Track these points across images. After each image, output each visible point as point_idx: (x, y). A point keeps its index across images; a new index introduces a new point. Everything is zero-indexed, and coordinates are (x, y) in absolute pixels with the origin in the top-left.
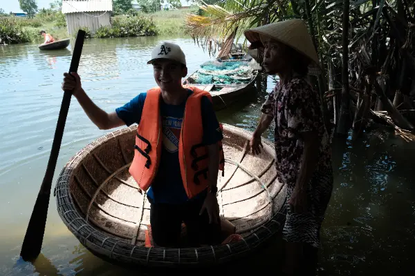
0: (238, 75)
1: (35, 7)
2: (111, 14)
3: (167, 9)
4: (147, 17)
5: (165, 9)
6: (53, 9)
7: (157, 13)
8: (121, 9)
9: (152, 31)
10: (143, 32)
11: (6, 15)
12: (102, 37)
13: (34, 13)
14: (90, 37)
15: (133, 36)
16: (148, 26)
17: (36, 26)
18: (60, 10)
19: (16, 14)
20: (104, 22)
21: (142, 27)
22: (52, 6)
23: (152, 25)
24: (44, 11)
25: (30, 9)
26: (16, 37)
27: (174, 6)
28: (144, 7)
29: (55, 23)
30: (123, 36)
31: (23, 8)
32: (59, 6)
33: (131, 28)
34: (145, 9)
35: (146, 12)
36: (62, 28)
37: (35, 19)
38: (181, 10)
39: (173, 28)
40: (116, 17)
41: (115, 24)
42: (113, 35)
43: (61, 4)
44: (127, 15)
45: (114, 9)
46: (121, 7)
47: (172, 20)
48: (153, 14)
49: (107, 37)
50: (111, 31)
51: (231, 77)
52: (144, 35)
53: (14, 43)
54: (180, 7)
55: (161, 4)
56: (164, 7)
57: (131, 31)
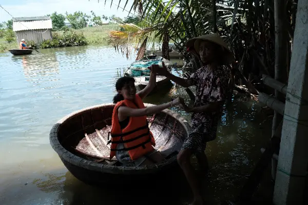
2: (50, 30)
3: (92, 26)
4: (78, 32)
5: (89, 26)
7: (84, 29)
8: (56, 27)
9: (83, 42)
10: (76, 43)
12: (46, 48)
14: (36, 48)
15: (68, 46)
16: (80, 39)
20: (46, 37)
21: (75, 40)
23: (83, 37)
27: (96, 23)
28: (74, 25)
30: (61, 46)
33: (67, 40)
34: (74, 26)
35: (76, 28)
38: (103, 26)
39: (98, 39)
40: (55, 32)
41: (55, 38)
42: (54, 45)
47: (97, 34)
48: (81, 30)
49: (49, 47)
50: (52, 43)
52: (77, 45)
54: (101, 24)
55: (87, 22)
56: (89, 24)
57: (67, 42)
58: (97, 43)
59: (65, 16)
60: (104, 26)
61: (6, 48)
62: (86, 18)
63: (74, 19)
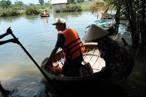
0: (107, 25)
1: (43, 2)
2: (67, 4)
3: (86, 1)
4: (78, 5)
6: (49, 3)
7: (83, 3)
8: (70, 2)
9: (80, 10)
10: (77, 10)
11: (35, 5)
12: (63, 12)
13: (43, 4)
14: (59, 12)
15: (73, 11)
16: (79, 8)
17: (43, 8)
19: (38, 5)
20: (64, 7)
21: (76, 8)
22: (49, 2)
23: (80, 7)
24: (46, 3)
25: (42, 3)
26: (37, 12)
29: (49, 7)
30: (70, 11)
31: (40, 3)
32: (51, 2)
33: (73, 8)
34: (78, 2)
35: (79, 3)
36: (51, 9)
37: (43, 6)
39: (87, 8)
40: (69, 5)
41: (68, 7)
42: (67, 11)
44: (72, 4)
45: (68, 2)
46: (70, 1)
47: (87, 5)
48: (81, 3)
49: (65, 12)
50: (66, 10)
51: (104, 26)
52: (77, 11)
53: (36, 14)
58: (86, 10)
60: (92, 1)
61: (48, 11)
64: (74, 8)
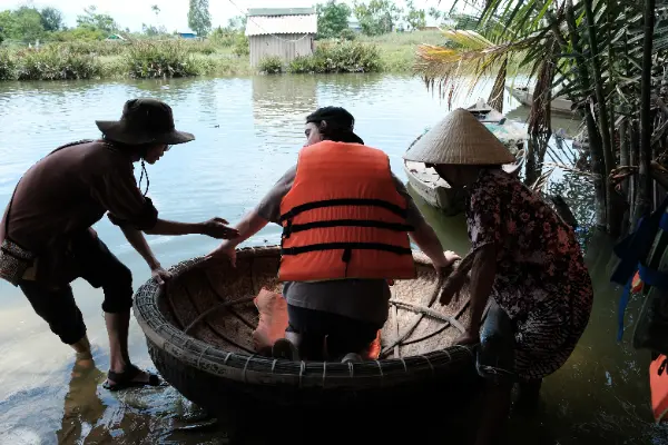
1: (208, 24)
2: (315, 37)
3: (402, 30)
4: (366, 43)
5: (398, 30)
6: (233, 29)
7: (385, 36)
8: (330, 30)
9: (372, 66)
10: (358, 66)
11: (168, 36)
12: (299, 72)
13: (206, 33)
14: (280, 72)
15: (343, 71)
16: (367, 57)
17: (208, 52)
18: (244, 29)
19: (182, 35)
20: (304, 50)
21: (357, 59)
22: (232, 24)
23: (374, 55)
24: (220, 31)
25: (201, 27)
26: (181, 68)
27: (414, 25)
28: (365, 26)
29: (234, 48)
30: (328, 71)
31: (192, 25)
32: (241, 25)
33: (341, 59)
34: (366, 29)
35: (369, 34)
36: (243, 57)
37: (206, 43)
38: (424, 32)
39: (406, 61)
40: (322, 40)
41: (318, 53)
42: (314, 69)
43: (244, 22)
44: (337, 40)
45: (320, 29)
46: (331, 27)
47: (406, 47)
48: (378, 39)
49: (305, 71)
50: (312, 64)
52: (360, 72)
53: (177, 75)
54: (422, 27)
55: (393, 21)
56: (397, 27)
57: (342, 64)
58: (402, 70)
59: (352, 6)
60: (428, 31)
61: (228, 67)
62: (393, 14)
63: (369, 14)
64: (347, 57)
